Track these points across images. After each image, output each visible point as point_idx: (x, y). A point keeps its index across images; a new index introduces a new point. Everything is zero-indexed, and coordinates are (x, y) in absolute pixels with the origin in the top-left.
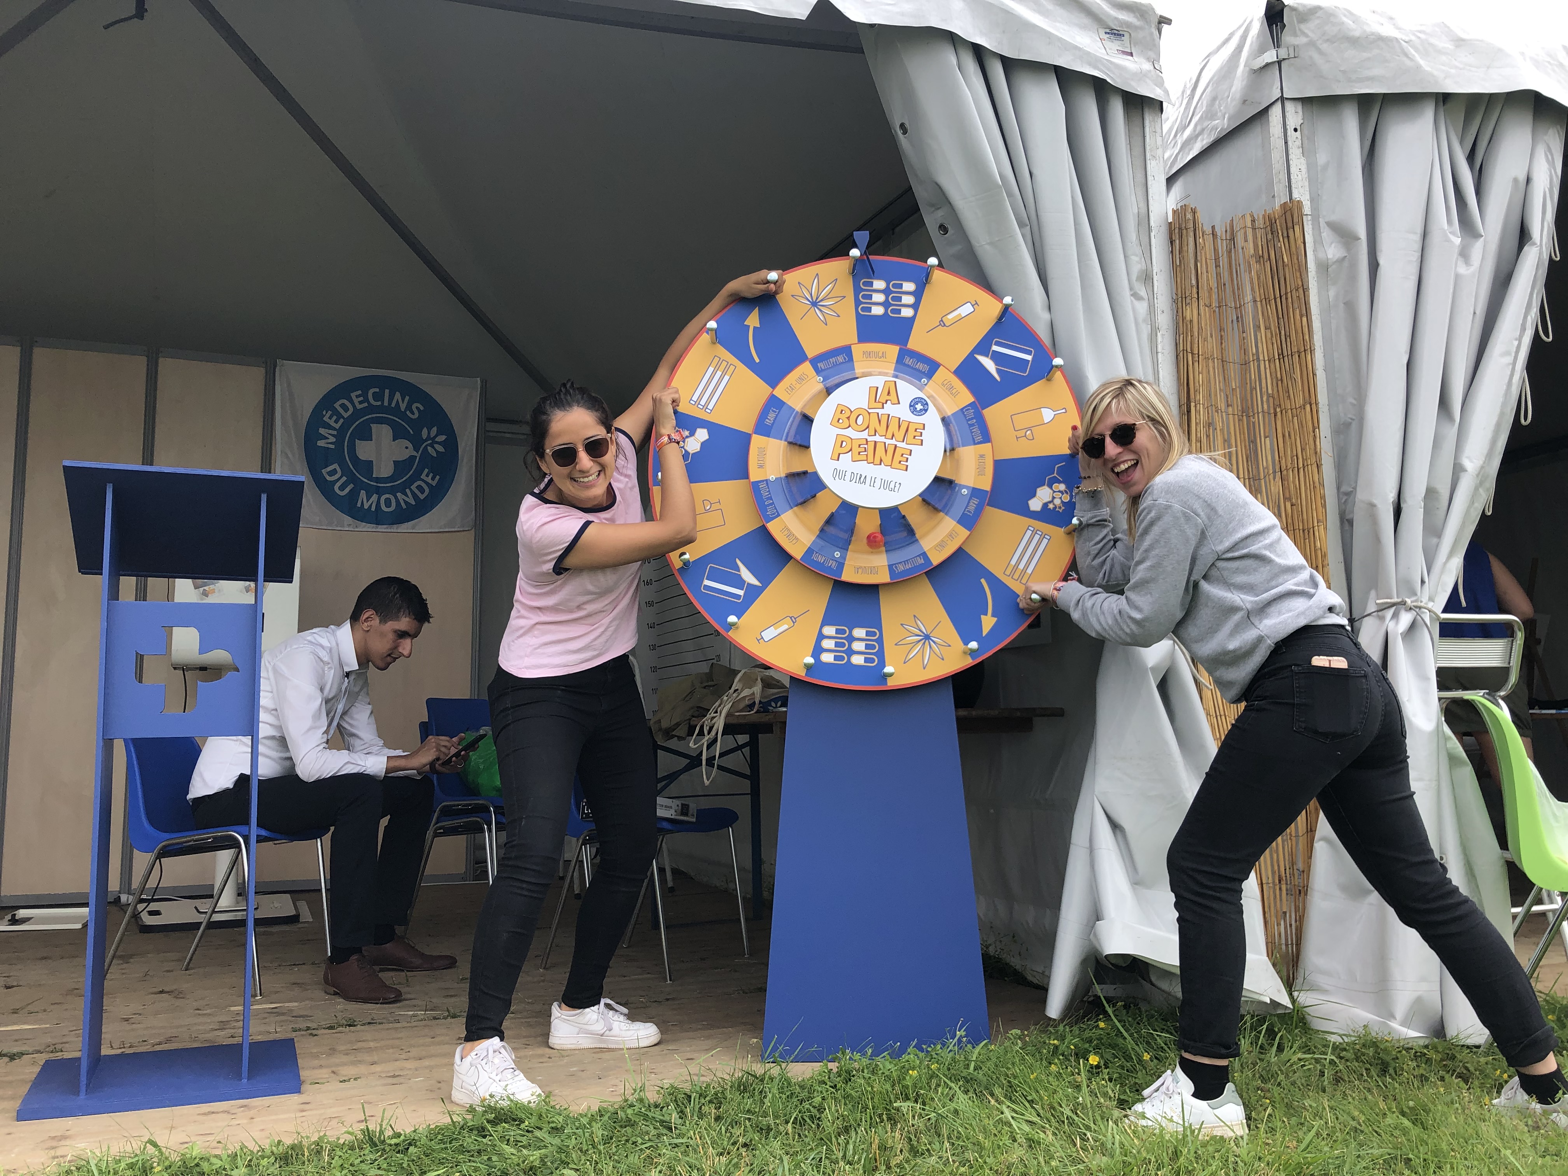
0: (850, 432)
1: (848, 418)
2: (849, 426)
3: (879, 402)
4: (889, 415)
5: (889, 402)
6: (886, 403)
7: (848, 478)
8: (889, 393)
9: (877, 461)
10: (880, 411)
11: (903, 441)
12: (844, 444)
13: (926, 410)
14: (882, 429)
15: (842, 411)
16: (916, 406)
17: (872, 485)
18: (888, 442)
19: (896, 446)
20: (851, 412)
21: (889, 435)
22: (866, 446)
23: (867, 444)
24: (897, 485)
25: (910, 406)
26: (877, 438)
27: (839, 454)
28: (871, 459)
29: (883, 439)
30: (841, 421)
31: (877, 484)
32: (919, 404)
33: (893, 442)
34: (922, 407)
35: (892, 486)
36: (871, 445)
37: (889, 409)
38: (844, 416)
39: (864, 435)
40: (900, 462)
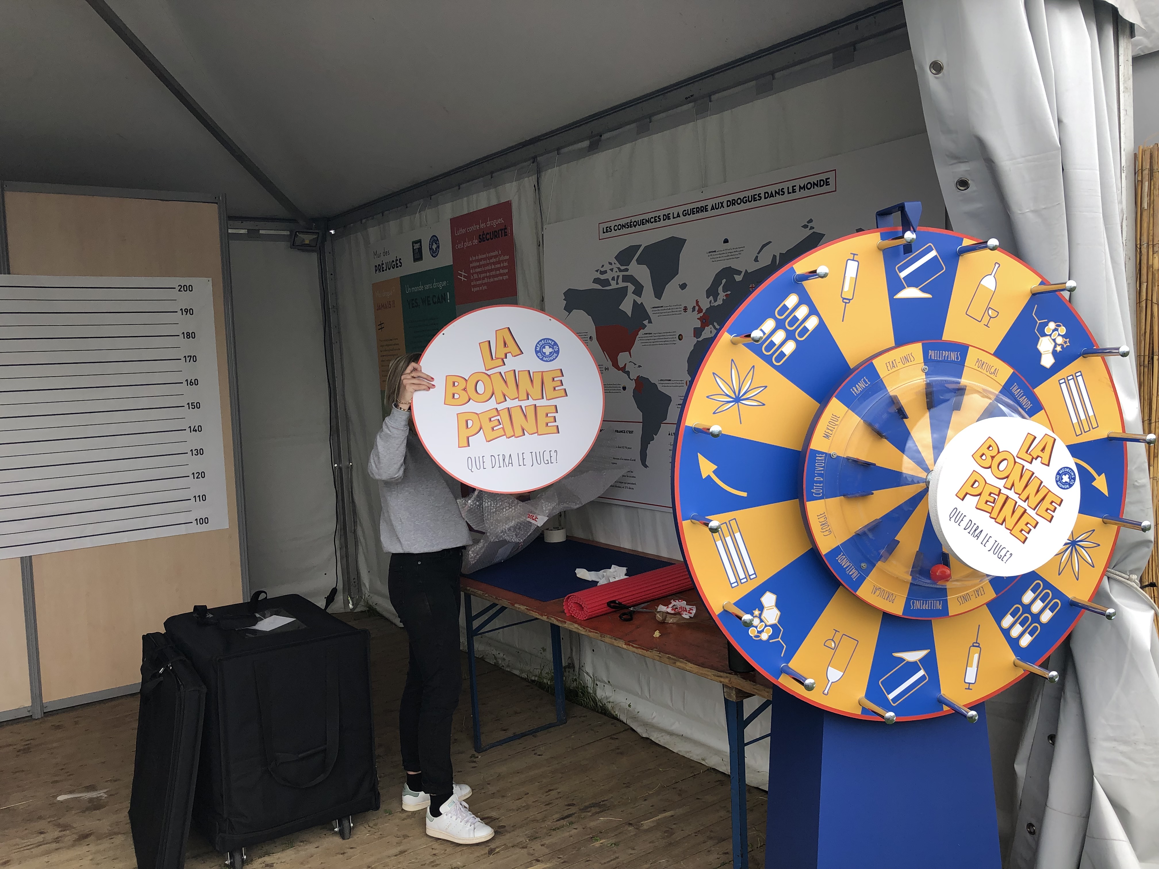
0: (987, 474)
1: (993, 457)
2: (990, 467)
3: (1030, 455)
4: (1033, 473)
5: (1039, 459)
6: (1036, 459)
7: (964, 524)
8: (1043, 450)
9: (1000, 519)
10: (1027, 466)
11: (1034, 509)
12: (976, 484)
13: (1071, 486)
14: (1019, 486)
15: (990, 446)
16: (1064, 477)
17: (984, 543)
18: (1020, 503)
19: (1026, 510)
20: (999, 452)
21: (1024, 496)
22: (996, 497)
23: (998, 495)
24: (1008, 555)
25: (1058, 474)
26: (1011, 494)
27: (967, 494)
28: (994, 514)
29: (1015, 497)
30: (984, 458)
31: (989, 545)
32: (1067, 476)
33: (1025, 505)
34: (1068, 480)
35: (1003, 553)
36: (1002, 498)
37: (1036, 467)
38: (989, 454)
39: (1000, 484)
40: (1022, 530)
